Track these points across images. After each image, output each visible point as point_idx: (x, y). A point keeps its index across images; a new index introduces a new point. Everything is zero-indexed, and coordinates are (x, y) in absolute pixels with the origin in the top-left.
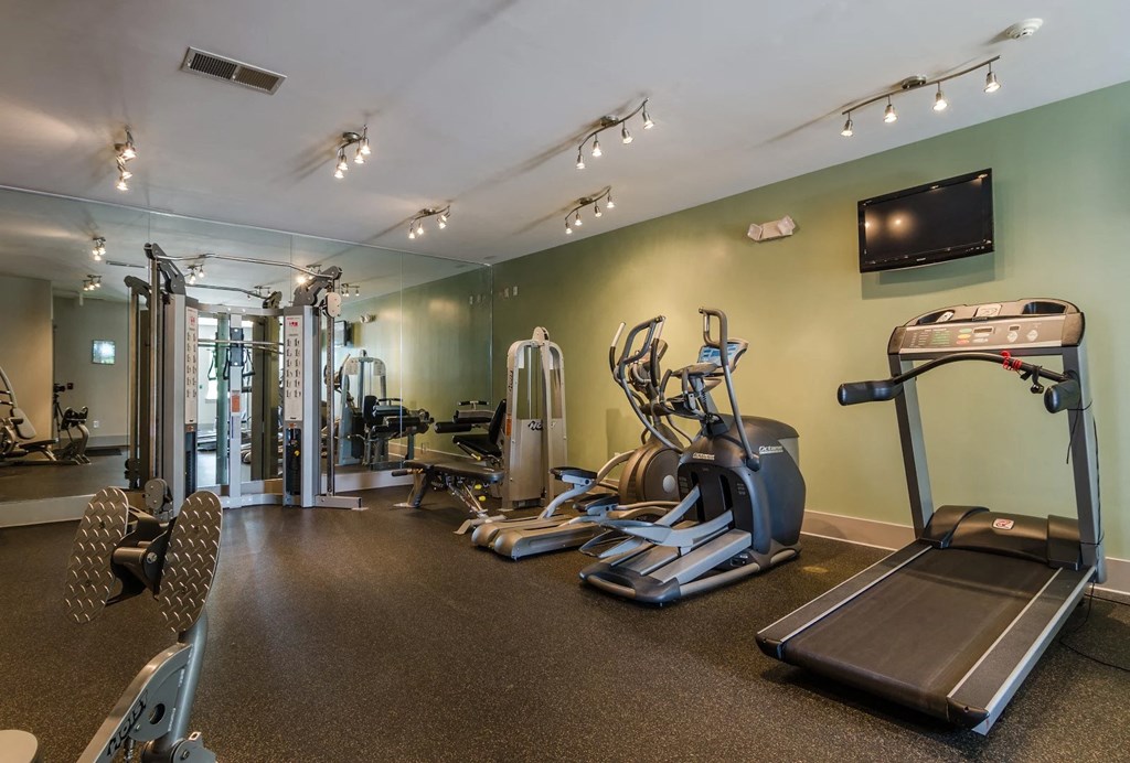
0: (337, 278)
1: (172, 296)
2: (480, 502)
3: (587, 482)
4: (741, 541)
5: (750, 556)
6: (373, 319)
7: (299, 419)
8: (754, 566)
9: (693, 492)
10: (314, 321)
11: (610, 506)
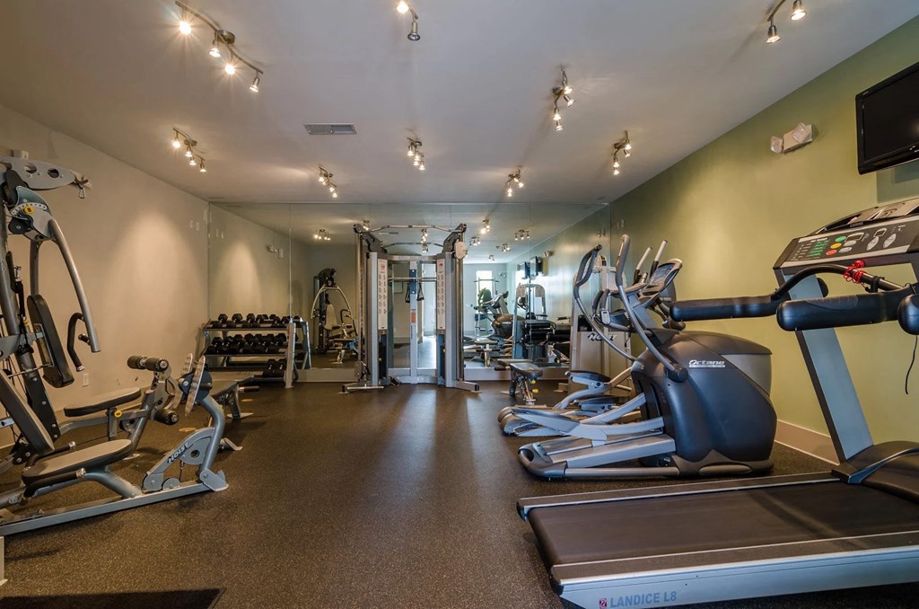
0: (464, 231)
1: (371, 253)
2: (534, 393)
3: (599, 384)
4: (666, 444)
5: (672, 460)
6: (551, 254)
7: (444, 328)
8: (674, 469)
9: (637, 398)
10: (452, 262)
11: (606, 406)
